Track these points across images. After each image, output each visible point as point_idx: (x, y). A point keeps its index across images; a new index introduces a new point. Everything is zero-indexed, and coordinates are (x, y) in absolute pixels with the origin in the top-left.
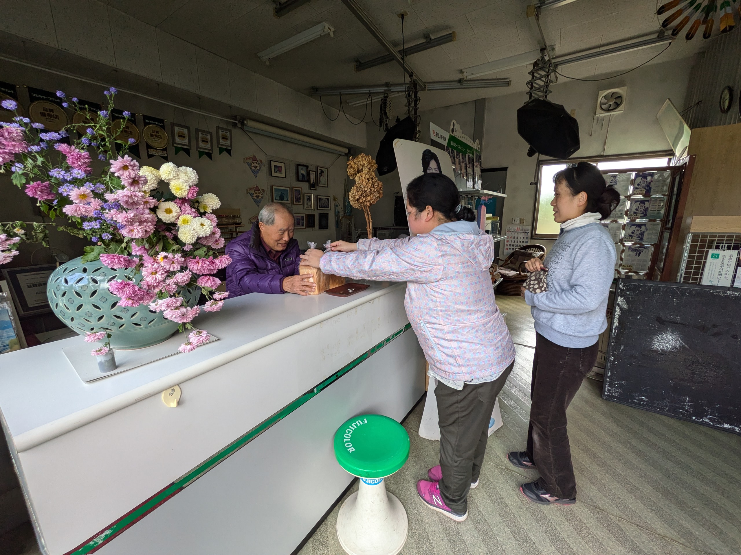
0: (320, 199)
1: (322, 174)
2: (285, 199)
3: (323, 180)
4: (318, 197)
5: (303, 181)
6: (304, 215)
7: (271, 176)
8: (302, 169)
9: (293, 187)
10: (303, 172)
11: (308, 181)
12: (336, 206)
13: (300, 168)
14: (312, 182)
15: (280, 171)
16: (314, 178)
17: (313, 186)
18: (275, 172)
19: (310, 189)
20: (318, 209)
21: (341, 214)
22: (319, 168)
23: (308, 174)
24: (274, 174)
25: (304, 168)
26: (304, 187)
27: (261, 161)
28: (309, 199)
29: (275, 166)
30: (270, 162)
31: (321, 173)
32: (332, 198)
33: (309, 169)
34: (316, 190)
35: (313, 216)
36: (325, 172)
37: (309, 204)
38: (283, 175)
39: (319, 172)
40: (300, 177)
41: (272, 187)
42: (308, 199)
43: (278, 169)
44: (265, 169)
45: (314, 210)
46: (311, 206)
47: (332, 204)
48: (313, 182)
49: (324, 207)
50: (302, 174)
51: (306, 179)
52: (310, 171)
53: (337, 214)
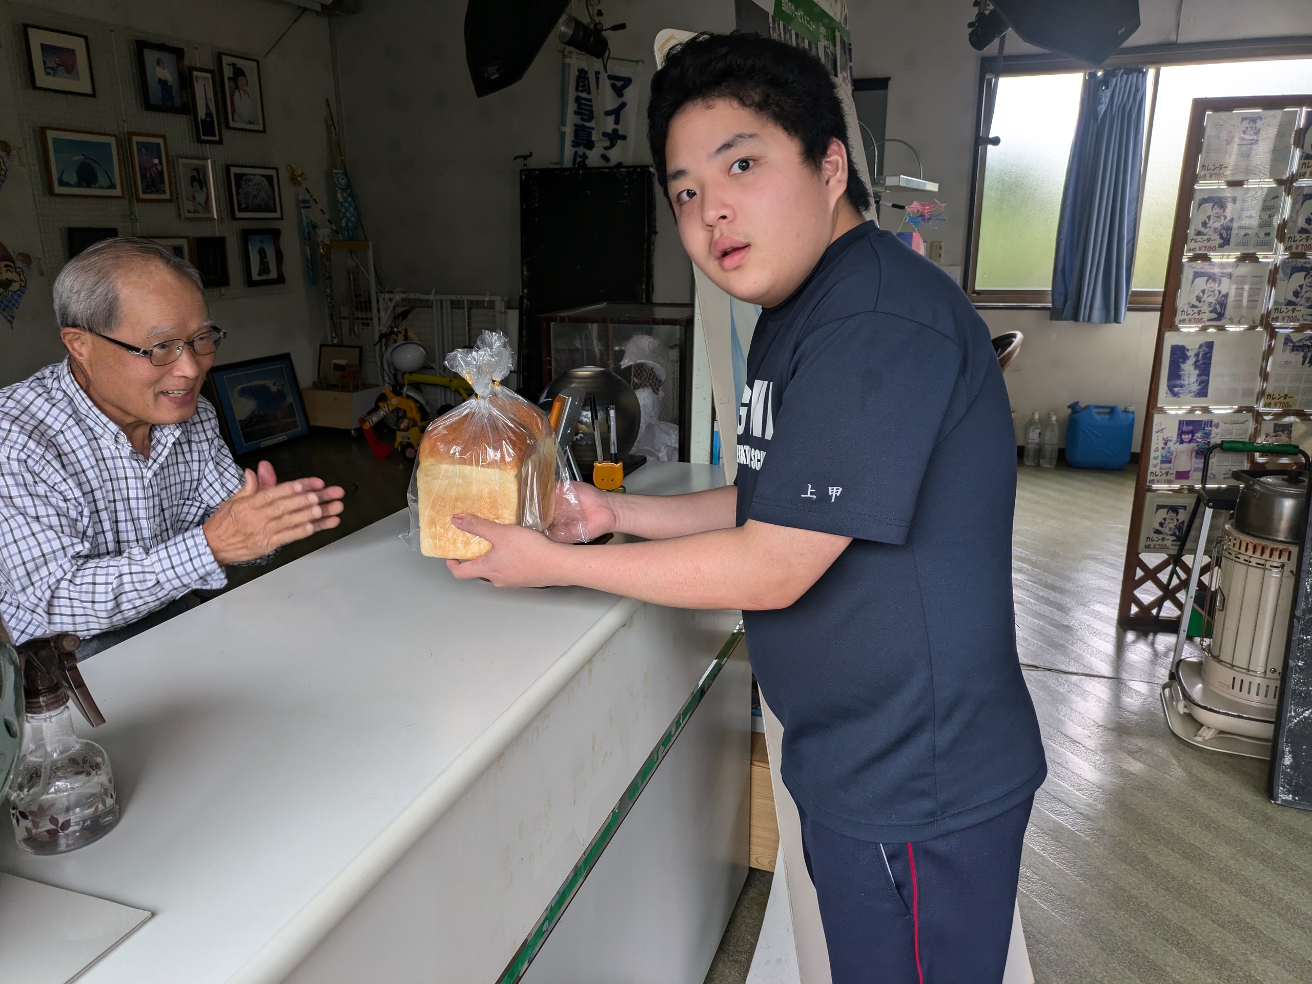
0: (239, 177)
1: (241, 81)
2: (102, 180)
3: (244, 104)
4: (233, 170)
5: (166, 107)
6: (184, 243)
7: (34, 87)
8: (159, 62)
9: (131, 134)
10: (162, 72)
11: (188, 108)
12: (304, 204)
13: (151, 57)
14: (202, 114)
15: (70, 69)
16: (211, 95)
17: (208, 127)
18: (50, 70)
19: (200, 141)
20: (234, 217)
21: (324, 234)
22: (226, 60)
24: (42, 79)
25: (167, 57)
26: (174, 131)
28: (198, 180)
29: (45, 48)
30: (23, 31)
31: (234, 79)
32: (284, 175)
33: (187, 62)
34: (220, 142)
35: (219, 243)
36: (252, 77)
37: (201, 198)
38: (82, 85)
39: (228, 72)
40: (156, 95)
41: (41, 133)
42: (193, 179)
43: (61, 59)
45: (221, 219)
47: (288, 194)
48: (209, 114)
49: (258, 209)
50: (162, 82)
51: (178, 102)
52: (192, 69)
53: (308, 235)
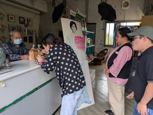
3: (30, 23)
5: (22, 23)
6: (23, 37)
9: (18, 26)
10: (22, 20)
11: (24, 24)
14: (26, 24)
16: (27, 22)
17: (26, 26)
21: (38, 37)
23: (24, 21)
24: (10, 20)
26: (23, 26)
27: (4, 15)
29: (10, 17)
30: (8, 15)
31: (29, 21)
33: (25, 19)
35: (27, 37)
38: (14, 21)
39: (29, 20)
40: (21, 22)
43: (12, 18)
44: (6, 18)
45: (27, 35)
46: (26, 33)
47: (34, 33)
50: (22, 21)
53: (36, 37)
